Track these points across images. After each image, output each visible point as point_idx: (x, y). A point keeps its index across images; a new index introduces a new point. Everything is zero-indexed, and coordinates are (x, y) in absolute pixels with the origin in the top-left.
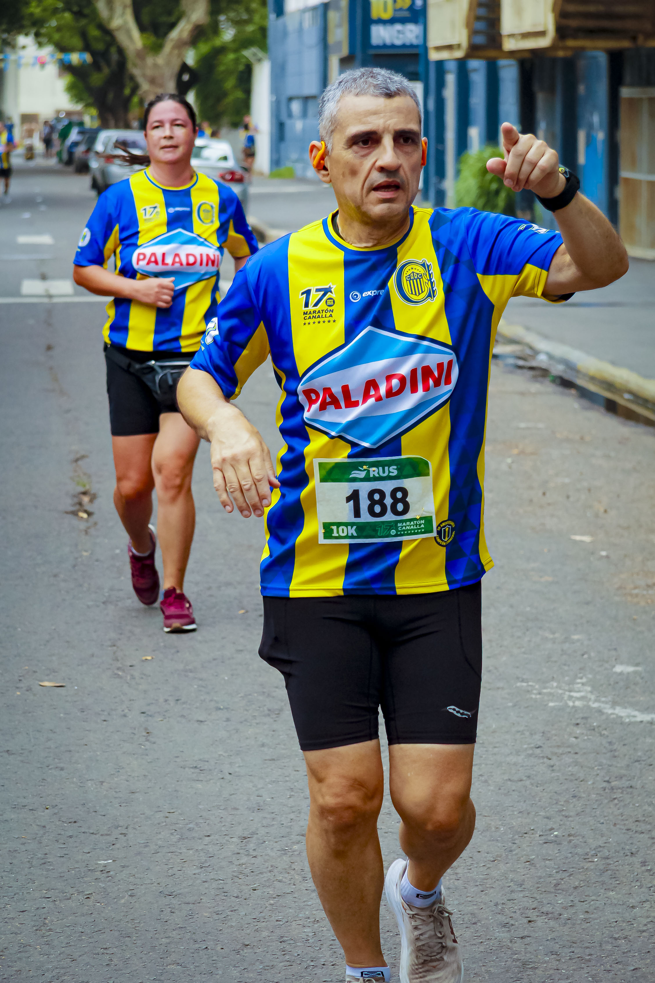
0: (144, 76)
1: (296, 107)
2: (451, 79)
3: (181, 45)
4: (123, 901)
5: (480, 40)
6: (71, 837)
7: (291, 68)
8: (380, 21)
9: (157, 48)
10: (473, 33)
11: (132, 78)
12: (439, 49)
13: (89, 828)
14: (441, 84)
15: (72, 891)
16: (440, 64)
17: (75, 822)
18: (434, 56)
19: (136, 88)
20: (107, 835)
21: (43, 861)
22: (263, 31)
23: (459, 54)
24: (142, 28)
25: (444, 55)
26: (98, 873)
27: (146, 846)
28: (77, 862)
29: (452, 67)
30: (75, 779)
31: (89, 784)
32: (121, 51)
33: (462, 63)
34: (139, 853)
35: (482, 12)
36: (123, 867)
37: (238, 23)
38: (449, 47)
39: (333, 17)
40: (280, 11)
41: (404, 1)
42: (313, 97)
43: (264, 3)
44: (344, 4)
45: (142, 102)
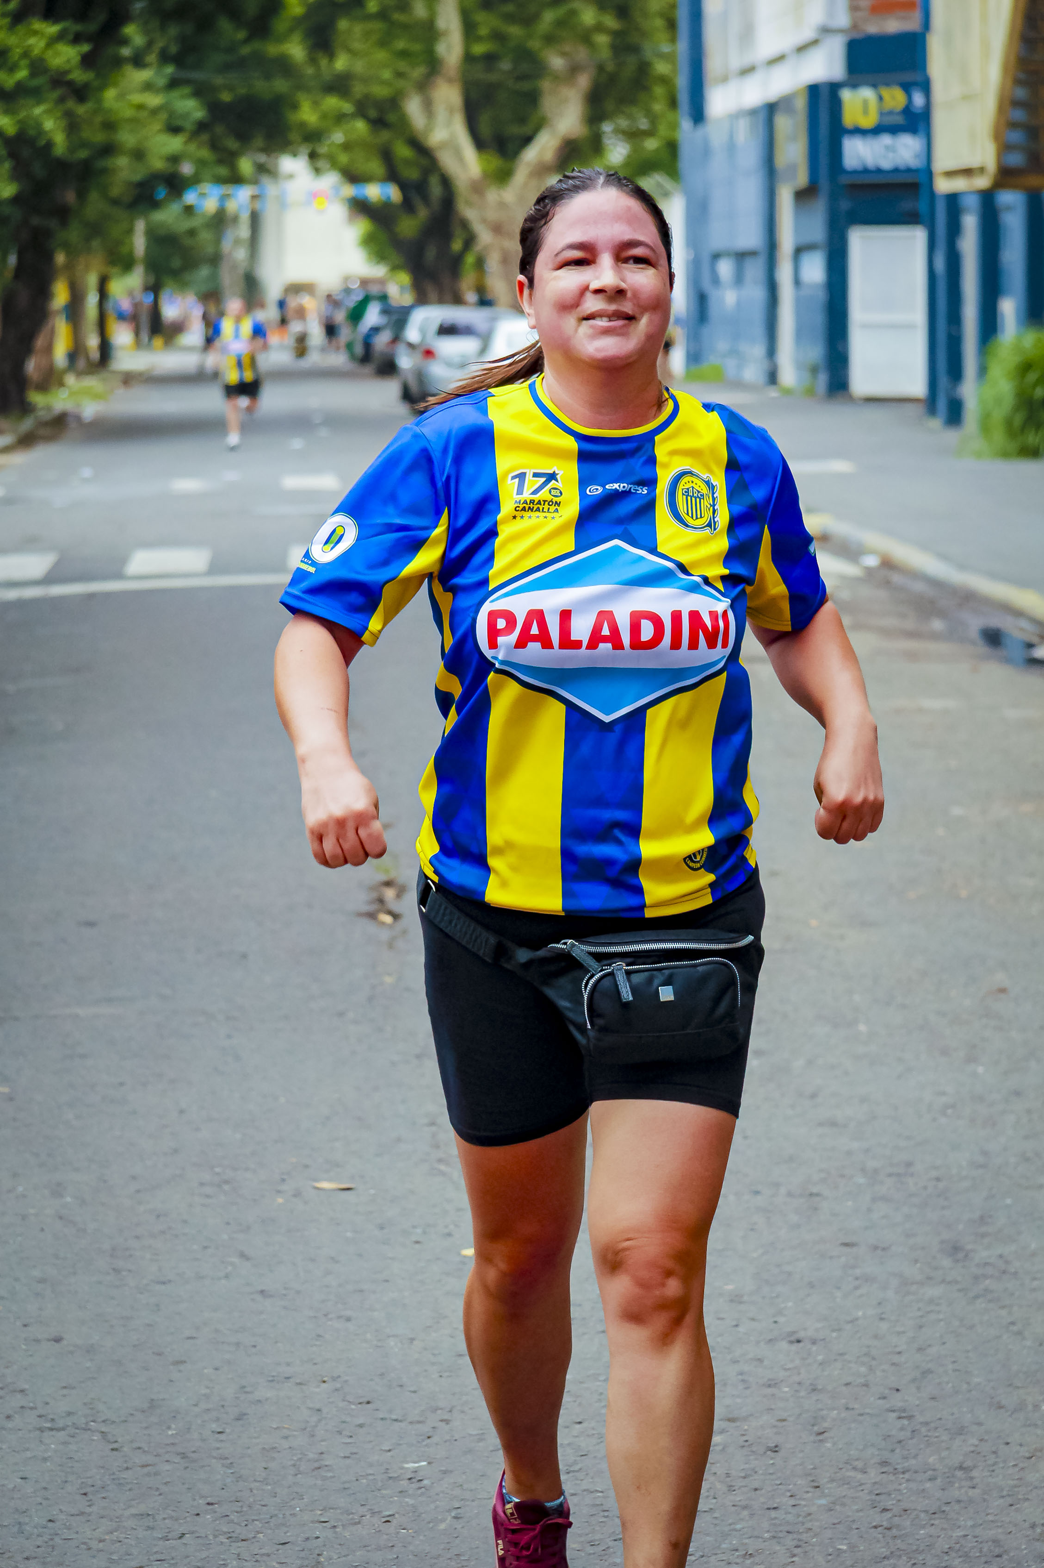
0: (484, 221)
1: (725, 268)
2: (970, 223)
3: (542, 170)
4: (442, 1526)
5: (1016, 159)
6: (361, 1426)
7: (717, 206)
8: (859, 131)
9: (503, 176)
10: (1004, 148)
11: (465, 225)
12: (950, 174)
13: (390, 1411)
14: (954, 229)
15: (362, 1510)
16: (953, 199)
17: (368, 1403)
18: (943, 186)
19: (470, 240)
20: (419, 1422)
21: (316, 1465)
22: (672, 148)
23: (983, 182)
24: (480, 144)
25: (959, 185)
26: (405, 1483)
27: (480, 1440)
28: (371, 1465)
29: (972, 203)
30: (369, 1336)
31: (392, 1342)
32: (446, 182)
33: (987, 198)
34: (470, 1451)
35: (1019, 115)
36: (445, 1472)
37: (633, 136)
38: (967, 172)
39: (783, 123)
40: (698, 115)
41: (895, 98)
42: (753, 254)
43: (673, 103)
44: (801, 104)
45: (480, 263)
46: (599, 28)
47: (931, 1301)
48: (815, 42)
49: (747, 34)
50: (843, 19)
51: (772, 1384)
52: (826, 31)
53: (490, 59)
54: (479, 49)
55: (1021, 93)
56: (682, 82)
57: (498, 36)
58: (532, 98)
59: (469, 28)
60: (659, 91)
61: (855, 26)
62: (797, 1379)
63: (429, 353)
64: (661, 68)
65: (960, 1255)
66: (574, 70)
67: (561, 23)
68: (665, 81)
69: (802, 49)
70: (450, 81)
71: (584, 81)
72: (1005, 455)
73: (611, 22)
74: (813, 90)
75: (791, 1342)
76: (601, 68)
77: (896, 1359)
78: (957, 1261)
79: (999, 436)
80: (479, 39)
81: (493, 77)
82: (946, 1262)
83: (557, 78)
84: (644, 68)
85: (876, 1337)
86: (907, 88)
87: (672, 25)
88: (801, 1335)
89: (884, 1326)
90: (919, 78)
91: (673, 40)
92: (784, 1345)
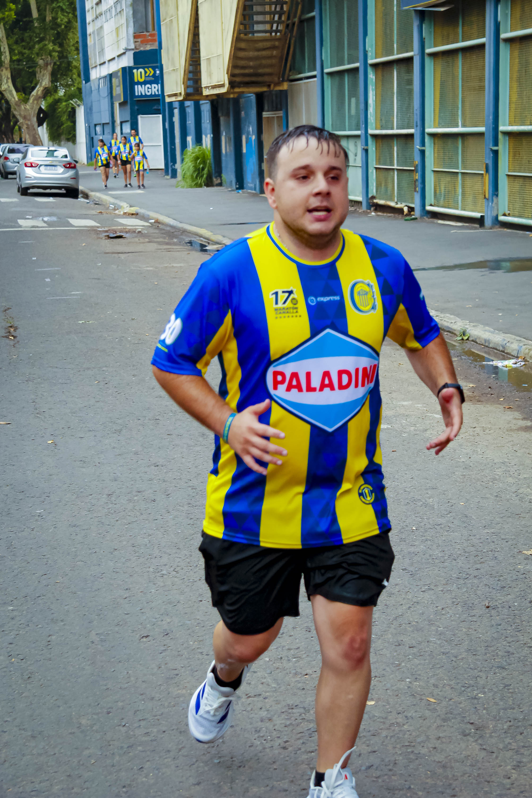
0: (20, 115)
1: (98, 129)
2: (176, 112)
3: (37, 98)
4: (51, 531)
5: (190, 90)
6: (21, 499)
7: (95, 109)
8: (139, 83)
9: (26, 101)
10: (187, 87)
11: (14, 116)
12: (170, 96)
13: (30, 494)
14: (172, 115)
15: (24, 527)
16: (171, 103)
17: (23, 492)
18: (168, 100)
19: (17, 121)
20: (40, 497)
21: (8, 513)
22: (80, 90)
23: (181, 98)
24: (17, 90)
25: (173, 99)
26: (37, 517)
27: (60, 502)
28: (26, 512)
29: (176, 105)
30: (21, 470)
31: (28, 472)
32: (7, 102)
33: (181, 103)
34: (57, 506)
35: (191, 76)
36: (50, 513)
37: (67, 86)
38: (175, 95)
39: (115, 81)
40: (88, 79)
41: (150, 72)
42: (108, 123)
43: (79, 75)
44: (120, 74)
45: (20, 128)
46: (54, 50)
47: (198, 452)
48: (124, 53)
49: (102, 51)
50: (133, 46)
51: (151, 480)
52: (127, 50)
53: (19, 61)
54: (15, 58)
55: (191, 68)
56: (81, 67)
57: (21, 53)
58: (34, 74)
59: (11, 51)
60: (75, 71)
61: (136, 48)
62: (158, 478)
63: (6, 158)
64: (75, 63)
65: (205, 437)
66: (47, 65)
67: (41, 49)
68: (76, 67)
69: (119, 56)
70: (6, 69)
71: (50, 68)
72: (191, 187)
73: (57, 48)
74: (124, 69)
75: (155, 466)
76: (55, 64)
77: (189, 470)
78: (205, 439)
79: (189, 180)
80: (15, 55)
81: (21, 67)
82: (201, 439)
83: (41, 68)
84: (69, 63)
85: (182, 463)
86: (154, 68)
87: (77, 49)
88: (158, 464)
89: (184, 460)
90: (159, 64)
91: (78, 54)
92: (153, 467)
